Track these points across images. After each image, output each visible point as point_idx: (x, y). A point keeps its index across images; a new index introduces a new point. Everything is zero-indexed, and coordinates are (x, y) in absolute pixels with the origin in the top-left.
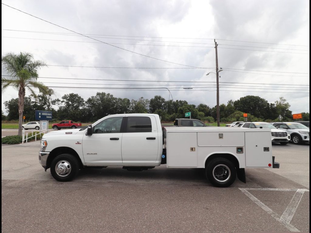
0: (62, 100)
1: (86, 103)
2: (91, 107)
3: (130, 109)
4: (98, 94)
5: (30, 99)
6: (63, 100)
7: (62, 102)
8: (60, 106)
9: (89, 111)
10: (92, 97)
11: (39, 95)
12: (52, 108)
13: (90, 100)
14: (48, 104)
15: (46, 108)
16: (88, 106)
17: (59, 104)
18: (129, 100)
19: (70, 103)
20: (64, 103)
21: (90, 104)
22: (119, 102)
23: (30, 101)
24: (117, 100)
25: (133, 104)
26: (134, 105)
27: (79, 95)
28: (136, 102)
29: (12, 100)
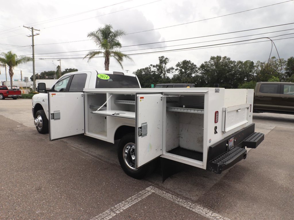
0: (175, 68)
1: (198, 70)
2: (204, 73)
3: (253, 74)
4: (212, 58)
5: (151, 69)
6: (177, 68)
7: (176, 70)
8: (174, 74)
9: (202, 78)
10: (205, 62)
11: (157, 64)
12: (167, 77)
13: (203, 66)
14: (164, 73)
15: (162, 77)
16: (201, 73)
17: (173, 72)
18: (252, 63)
19: (183, 70)
20: (178, 71)
21: (202, 70)
22: (238, 65)
23: (150, 70)
24: (236, 64)
25: (257, 67)
26: (260, 68)
27: (192, 62)
28: (263, 65)
29: (137, 71)
